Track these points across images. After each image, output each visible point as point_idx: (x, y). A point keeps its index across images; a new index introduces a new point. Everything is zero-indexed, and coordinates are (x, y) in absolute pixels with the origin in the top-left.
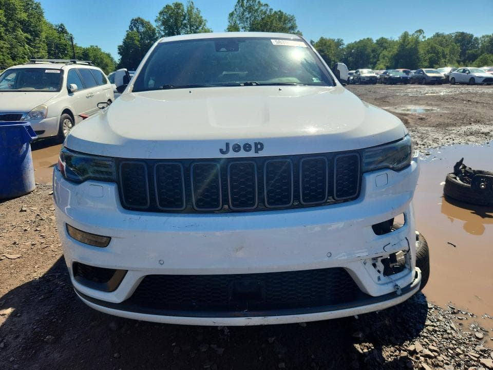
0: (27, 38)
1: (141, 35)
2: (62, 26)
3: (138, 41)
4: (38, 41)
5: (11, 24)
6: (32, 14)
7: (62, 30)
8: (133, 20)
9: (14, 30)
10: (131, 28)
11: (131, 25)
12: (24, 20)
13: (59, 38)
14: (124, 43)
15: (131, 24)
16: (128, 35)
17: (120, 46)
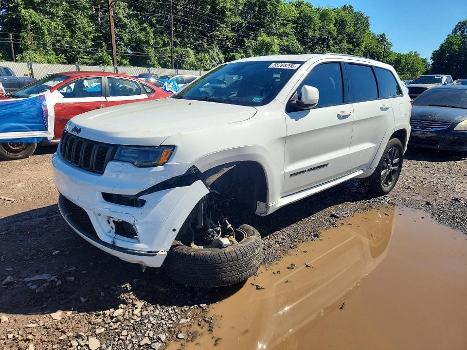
0: (349, 49)
1: (464, 38)
2: (383, 36)
3: (459, 45)
4: (357, 51)
5: (340, 37)
6: (359, 28)
7: (382, 39)
8: (460, 23)
9: (341, 41)
10: (454, 32)
11: (455, 29)
12: (351, 34)
13: (377, 46)
14: (442, 47)
15: (456, 27)
16: (448, 38)
17: (436, 51)
